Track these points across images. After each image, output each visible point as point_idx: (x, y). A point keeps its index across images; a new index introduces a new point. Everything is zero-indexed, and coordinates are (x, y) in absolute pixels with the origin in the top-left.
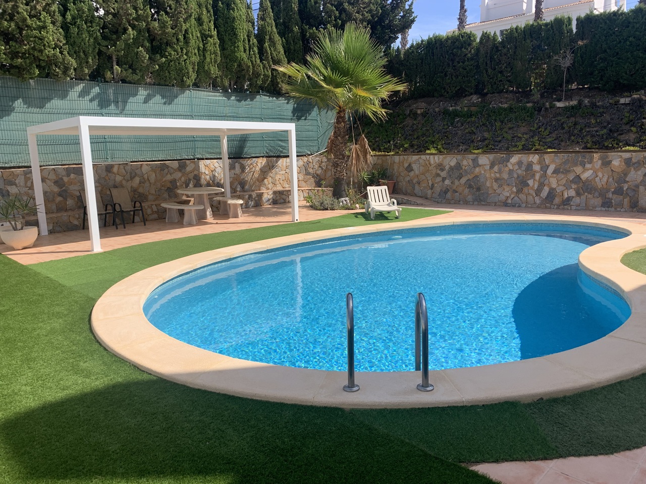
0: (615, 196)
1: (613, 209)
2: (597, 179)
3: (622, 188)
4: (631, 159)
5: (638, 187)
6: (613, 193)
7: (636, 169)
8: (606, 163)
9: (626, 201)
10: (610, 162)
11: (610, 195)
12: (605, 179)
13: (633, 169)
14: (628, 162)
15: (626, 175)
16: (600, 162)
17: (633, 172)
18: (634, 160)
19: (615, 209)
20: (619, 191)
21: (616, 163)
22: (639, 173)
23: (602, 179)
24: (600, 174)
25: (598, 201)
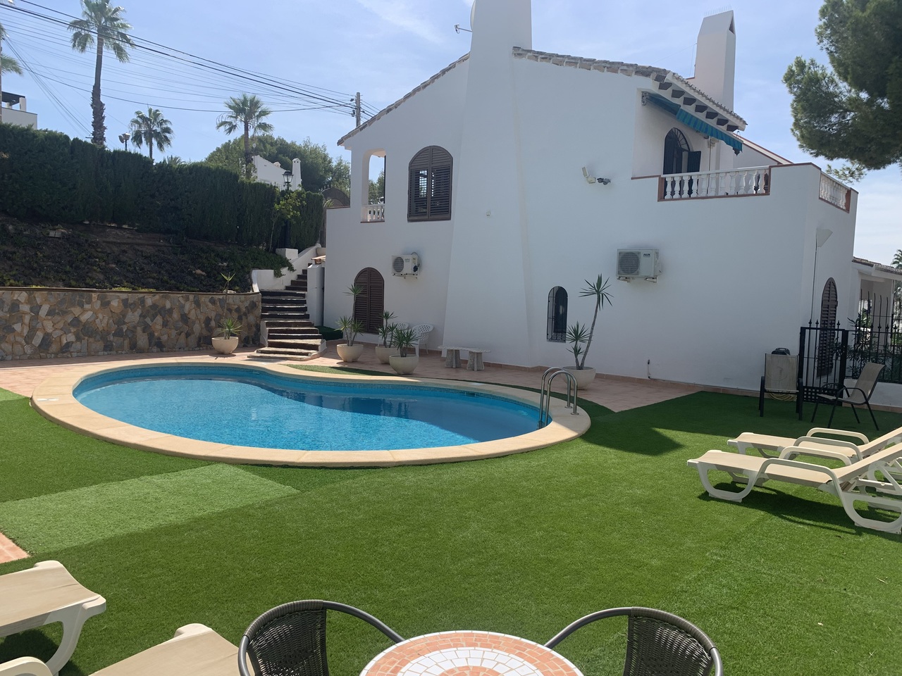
0: (116, 338)
1: (114, 352)
2: (97, 321)
3: (122, 329)
4: (127, 299)
5: (136, 328)
6: (114, 335)
7: (133, 311)
8: (105, 304)
9: (126, 342)
10: (109, 303)
11: (112, 338)
12: (105, 321)
13: (130, 310)
14: (125, 302)
15: (124, 316)
16: (99, 302)
17: (130, 313)
18: (130, 301)
19: (117, 352)
20: (119, 333)
21: (115, 303)
22: (136, 313)
23: (103, 321)
24: (100, 316)
25: (99, 345)
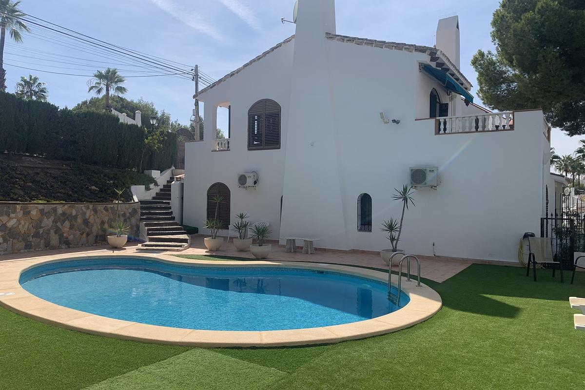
0: (34, 239)
1: (33, 250)
2: (20, 226)
3: (39, 233)
4: (44, 209)
5: (50, 231)
6: (33, 237)
7: (48, 218)
8: (27, 213)
9: (42, 242)
10: (29, 212)
11: (31, 239)
12: (26, 226)
13: (45, 217)
14: (42, 211)
15: (41, 222)
16: (22, 212)
17: (45, 220)
18: (46, 210)
19: (35, 249)
20: (36, 235)
21: (34, 212)
22: (50, 220)
23: (24, 226)
24: (23, 222)
25: (21, 245)
